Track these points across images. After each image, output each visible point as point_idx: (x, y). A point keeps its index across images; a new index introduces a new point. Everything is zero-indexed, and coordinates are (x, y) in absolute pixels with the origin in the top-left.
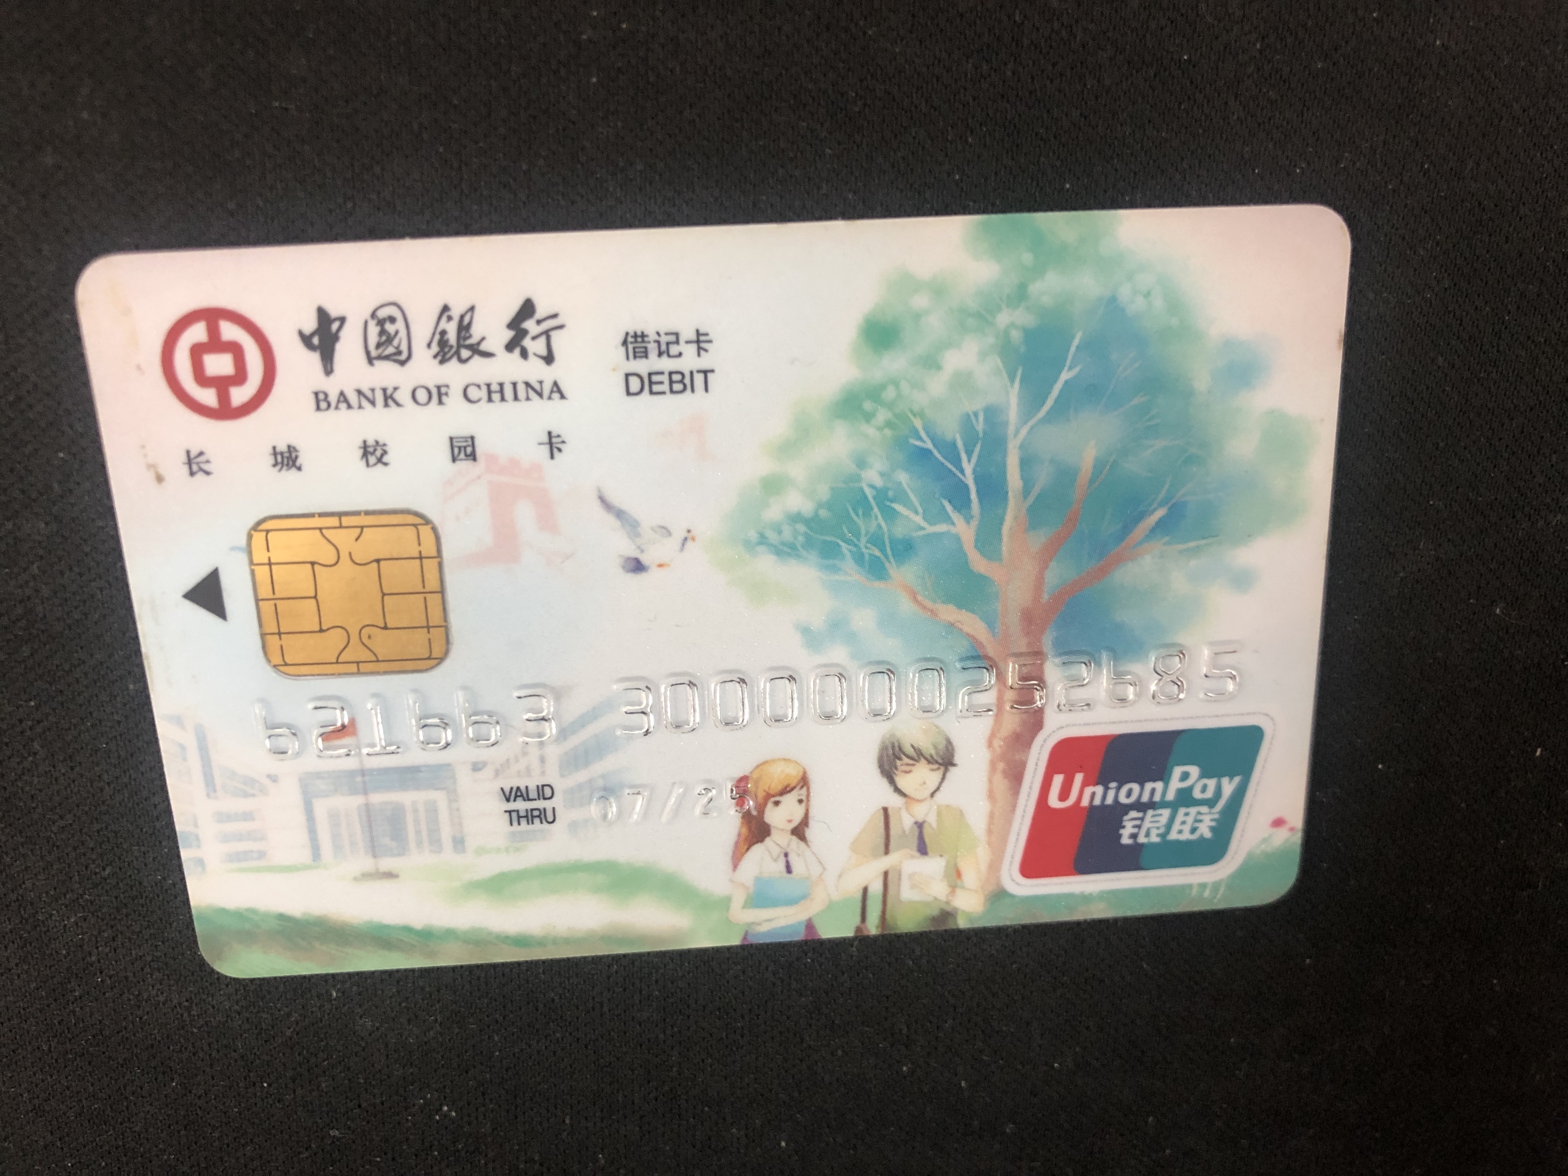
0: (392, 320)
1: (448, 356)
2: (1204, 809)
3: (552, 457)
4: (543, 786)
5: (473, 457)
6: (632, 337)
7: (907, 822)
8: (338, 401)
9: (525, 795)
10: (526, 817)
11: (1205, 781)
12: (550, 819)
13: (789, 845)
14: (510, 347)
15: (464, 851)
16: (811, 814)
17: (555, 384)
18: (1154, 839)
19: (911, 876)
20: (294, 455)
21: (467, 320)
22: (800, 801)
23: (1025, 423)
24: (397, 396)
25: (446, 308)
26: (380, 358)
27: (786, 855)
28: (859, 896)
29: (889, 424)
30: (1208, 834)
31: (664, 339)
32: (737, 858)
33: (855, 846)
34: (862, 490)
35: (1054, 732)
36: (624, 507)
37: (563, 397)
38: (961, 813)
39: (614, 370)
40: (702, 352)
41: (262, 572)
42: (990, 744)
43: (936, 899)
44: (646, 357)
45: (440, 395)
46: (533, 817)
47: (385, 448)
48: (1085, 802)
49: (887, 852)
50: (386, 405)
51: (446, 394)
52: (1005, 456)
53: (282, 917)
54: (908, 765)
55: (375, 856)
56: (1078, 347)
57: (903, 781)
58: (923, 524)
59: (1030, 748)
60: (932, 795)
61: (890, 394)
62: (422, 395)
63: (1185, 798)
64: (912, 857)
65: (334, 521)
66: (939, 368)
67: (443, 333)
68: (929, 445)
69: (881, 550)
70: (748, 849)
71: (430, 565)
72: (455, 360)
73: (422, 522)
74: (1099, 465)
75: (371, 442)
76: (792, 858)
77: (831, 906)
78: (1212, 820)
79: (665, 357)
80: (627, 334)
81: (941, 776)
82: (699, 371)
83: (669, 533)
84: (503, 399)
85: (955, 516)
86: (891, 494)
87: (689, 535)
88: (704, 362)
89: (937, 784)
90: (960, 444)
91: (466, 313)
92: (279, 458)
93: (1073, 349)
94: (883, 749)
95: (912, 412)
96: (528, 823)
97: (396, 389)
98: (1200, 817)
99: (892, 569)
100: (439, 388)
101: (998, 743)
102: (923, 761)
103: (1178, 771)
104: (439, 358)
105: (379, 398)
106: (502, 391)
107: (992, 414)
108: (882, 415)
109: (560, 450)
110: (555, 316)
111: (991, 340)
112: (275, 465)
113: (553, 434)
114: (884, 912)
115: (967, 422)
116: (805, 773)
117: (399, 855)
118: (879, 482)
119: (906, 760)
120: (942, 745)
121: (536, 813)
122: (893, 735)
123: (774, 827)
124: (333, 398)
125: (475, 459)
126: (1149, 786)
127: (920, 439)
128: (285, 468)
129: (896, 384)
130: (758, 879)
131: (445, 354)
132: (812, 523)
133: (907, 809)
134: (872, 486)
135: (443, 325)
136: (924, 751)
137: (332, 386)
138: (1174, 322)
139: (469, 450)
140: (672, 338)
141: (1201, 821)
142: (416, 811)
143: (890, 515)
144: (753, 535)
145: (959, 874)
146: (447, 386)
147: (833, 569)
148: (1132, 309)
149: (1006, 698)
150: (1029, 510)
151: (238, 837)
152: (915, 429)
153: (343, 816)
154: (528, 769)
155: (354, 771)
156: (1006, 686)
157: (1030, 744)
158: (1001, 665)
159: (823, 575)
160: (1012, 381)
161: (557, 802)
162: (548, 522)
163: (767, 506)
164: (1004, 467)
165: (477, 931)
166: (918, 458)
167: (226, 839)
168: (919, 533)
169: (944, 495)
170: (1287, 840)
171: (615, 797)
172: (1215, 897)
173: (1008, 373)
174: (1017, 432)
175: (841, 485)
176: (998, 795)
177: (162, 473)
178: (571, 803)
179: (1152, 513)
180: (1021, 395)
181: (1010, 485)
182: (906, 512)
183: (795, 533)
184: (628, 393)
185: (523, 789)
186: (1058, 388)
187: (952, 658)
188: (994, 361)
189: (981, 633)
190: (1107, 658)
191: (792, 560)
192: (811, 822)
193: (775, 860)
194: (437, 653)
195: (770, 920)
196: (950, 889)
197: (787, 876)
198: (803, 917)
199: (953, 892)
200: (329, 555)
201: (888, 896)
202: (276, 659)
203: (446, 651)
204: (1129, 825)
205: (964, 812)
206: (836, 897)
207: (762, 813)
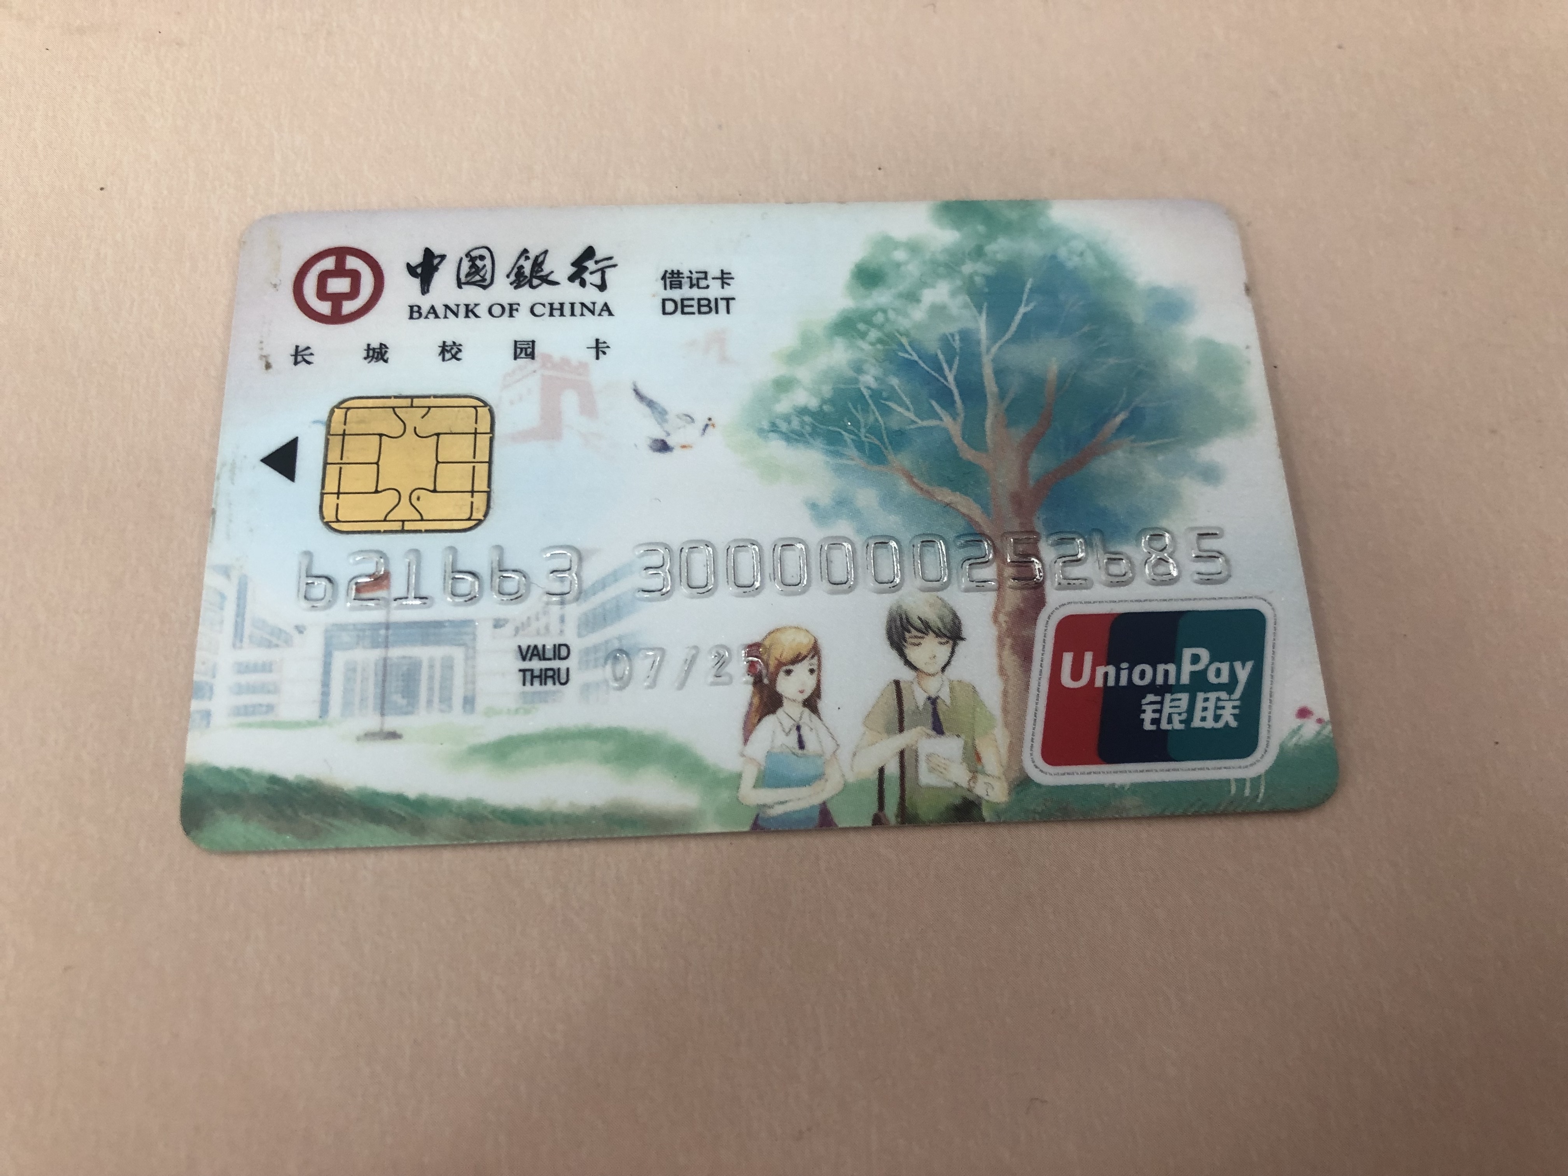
0: (482, 258)
1: (522, 283)
2: (1223, 695)
3: (598, 358)
4: (560, 645)
5: (532, 356)
6: (670, 274)
7: (921, 698)
8: (429, 313)
9: (541, 653)
10: (540, 677)
11: (1217, 665)
12: (563, 680)
13: (801, 718)
14: (571, 279)
15: (473, 711)
16: (823, 687)
17: (606, 305)
18: (1178, 726)
19: (928, 757)
20: (383, 351)
21: (541, 259)
22: (812, 671)
23: (995, 342)
24: (476, 310)
25: (525, 251)
26: (468, 283)
27: (798, 728)
28: (875, 776)
29: (880, 341)
30: (1233, 724)
31: (695, 276)
32: (748, 729)
33: (868, 722)
34: (859, 389)
35: (1057, 609)
36: (655, 399)
37: (610, 314)
38: (974, 688)
39: (654, 296)
40: (725, 286)
41: (336, 442)
42: (996, 621)
43: (956, 785)
44: (680, 287)
45: (511, 310)
46: (546, 677)
47: (460, 347)
48: (1099, 683)
49: (901, 730)
50: (467, 316)
51: (517, 310)
52: (980, 368)
53: (274, 780)
54: (916, 637)
55: (383, 714)
56: (1031, 289)
57: (913, 654)
58: (915, 419)
59: (1035, 624)
60: (943, 669)
61: (879, 318)
62: (497, 310)
63: (1199, 682)
64: (929, 736)
65: (407, 402)
66: (918, 301)
67: (522, 267)
68: (914, 357)
69: (879, 440)
70: (760, 720)
71: (483, 441)
72: (527, 286)
73: (482, 404)
74: (1062, 376)
75: (449, 343)
76: (805, 731)
78: (1234, 707)
79: (695, 289)
80: (666, 271)
81: (950, 649)
82: (722, 299)
83: (693, 420)
84: (562, 314)
85: (942, 413)
86: (885, 394)
87: (709, 423)
88: (727, 292)
89: (947, 658)
90: (941, 357)
91: (541, 254)
92: (371, 353)
93: (1027, 290)
94: (891, 620)
95: (898, 332)
96: (541, 684)
97: (476, 305)
98: (1221, 704)
99: (891, 457)
100: (511, 305)
101: (1002, 618)
102: (931, 634)
103: (1187, 653)
104: (515, 285)
105: (462, 311)
106: (561, 309)
107: (966, 336)
108: (874, 334)
109: (604, 353)
110: (611, 258)
111: (959, 283)
112: (365, 358)
113: (600, 341)
114: (902, 798)
115: (946, 341)
116: (816, 642)
117: (408, 713)
118: (874, 384)
119: (914, 632)
120: (948, 619)
121: (550, 673)
122: (900, 607)
123: (786, 698)
124: (424, 312)
125: (533, 358)
126: (1161, 668)
127: (907, 352)
128: (374, 360)
129: (884, 311)
130: (769, 754)
131: (520, 282)
132: (819, 416)
133: (919, 684)
134: (869, 388)
135: (522, 262)
136: (932, 624)
137: (425, 303)
138: (1106, 274)
139: (529, 351)
140: (702, 275)
141: (1223, 708)
142: (431, 667)
143: (886, 411)
144: (766, 425)
145: (979, 759)
146: (518, 304)
147: (837, 454)
148: (1070, 265)
149: (1006, 574)
150: (1007, 410)
151: (252, 689)
152: (901, 345)
153: (359, 669)
154: (547, 628)
155: (380, 624)
156: (1004, 561)
157: (1034, 620)
158: (998, 543)
159: (828, 459)
160: (980, 312)
161: (572, 663)
162: (589, 408)
163: (777, 400)
164: (981, 376)
165: (473, 803)
166: (908, 367)
167: (240, 689)
168: (912, 427)
169: (931, 396)
170: (1319, 733)
171: (630, 660)
172: (1257, 796)
173: (976, 306)
174: (988, 350)
175: (842, 386)
176: (1010, 672)
177: (271, 361)
178: (585, 664)
179: (1116, 415)
180: (988, 322)
181: (988, 390)
182: (900, 409)
183: (803, 423)
184: (664, 313)
185: (540, 647)
186: (1018, 318)
187: (951, 535)
188: (963, 298)
189: (976, 513)
190: (1096, 539)
191: (800, 445)
192: (823, 694)
193: (787, 734)
194: (477, 515)
195: (782, 803)
196: (971, 775)
197: (800, 752)
198: (817, 800)
199: (974, 778)
200: (396, 428)
201: (906, 780)
202: (329, 515)
203: (486, 515)
204: (1149, 709)
205: (977, 689)
206: (851, 778)
207: (773, 681)
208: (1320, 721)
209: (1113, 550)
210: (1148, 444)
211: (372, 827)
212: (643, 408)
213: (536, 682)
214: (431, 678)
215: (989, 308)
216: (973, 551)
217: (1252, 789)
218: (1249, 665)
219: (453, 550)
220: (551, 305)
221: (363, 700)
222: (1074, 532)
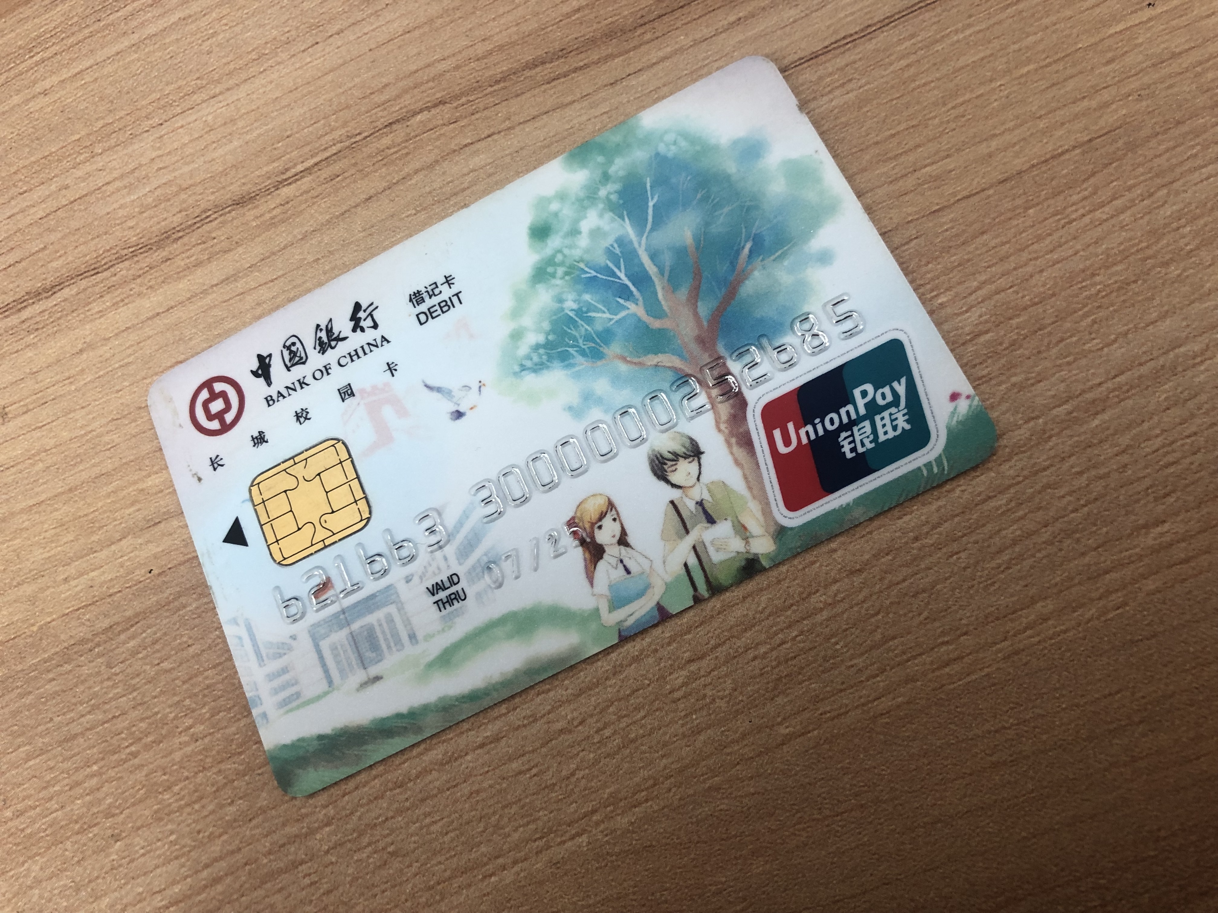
0: (294, 344)
1: (325, 349)
2: (893, 410)
3: (393, 375)
4: (451, 576)
5: (352, 394)
6: (413, 295)
7: (691, 505)
8: (278, 397)
9: (442, 586)
10: (448, 602)
11: (880, 391)
12: (463, 597)
13: (620, 554)
14: (354, 330)
15: (417, 642)
16: (626, 527)
17: (383, 337)
18: (870, 446)
19: (712, 543)
20: (262, 436)
21: (329, 327)
22: (614, 520)
23: (642, 237)
24: (306, 381)
26: (293, 365)
27: (621, 561)
28: (683, 571)
29: (567, 273)
30: (908, 427)
31: (429, 289)
32: (590, 577)
33: (664, 537)
34: (566, 314)
35: (756, 403)
37: (388, 342)
38: (723, 483)
39: (410, 316)
40: (452, 286)
41: (260, 508)
42: (720, 430)
43: (738, 553)
44: (424, 302)
45: (327, 370)
46: (452, 600)
47: (307, 411)
48: (805, 441)
49: (687, 532)
50: (302, 388)
51: (330, 368)
52: (640, 260)
53: (321, 737)
54: (672, 465)
55: (365, 668)
56: (651, 186)
57: (674, 478)
58: (611, 317)
59: (746, 420)
60: (698, 479)
61: (559, 258)
62: (318, 375)
64: (707, 528)
65: (291, 462)
66: (580, 233)
67: (320, 338)
68: (594, 273)
69: (593, 342)
70: (595, 568)
71: (347, 464)
72: (329, 349)
73: (336, 441)
74: (696, 238)
75: (299, 411)
76: (627, 562)
77: (668, 586)
78: (904, 415)
79: (433, 297)
80: (410, 295)
81: (697, 464)
82: (453, 296)
83: (470, 388)
84: (359, 357)
85: (627, 304)
86: (584, 309)
87: (481, 384)
88: (455, 289)
89: (698, 470)
90: (611, 265)
91: (329, 323)
92: (256, 441)
93: (648, 188)
94: (651, 462)
95: (575, 261)
96: (451, 606)
97: (304, 377)
99: (605, 350)
100: (325, 367)
101: (723, 426)
102: (681, 459)
103: (857, 392)
104: (321, 352)
105: (297, 385)
106: (357, 354)
107: (621, 241)
108: (560, 271)
109: (396, 370)
110: (372, 304)
111: (601, 206)
112: (254, 446)
113: (390, 363)
114: (706, 576)
115: (609, 252)
116: (609, 499)
117: (379, 661)
118: (575, 306)
119: (670, 463)
120: (688, 444)
121: (453, 597)
122: (654, 450)
123: (605, 545)
124: (275, 397)
125: (354, 395)
126: (843, 411)
127: (587, 272)
128: (260, 444)
129: (560, 251)
130: (610, 586)
131: (323, 348)
132: (548, 346)
133: (686, 496)
134: (572, 310)
135: (319, 334)
136: (679, 452)
137: (272, 391)
138: (698, 148)
139: (349, 392)
140: (434, 286)
141: (896, 419)
142: (380, 625)
143: (589, 321)
144: (517, 368)
145: (745, 528)
146: (330, 364)
147: (569, 366)
148: (670, 155)
149: (714, 395)
150: (669, 280)
151: (283, 688)
152: (582, 269)
153: (339, 647)
154: (439, 569)
155: (338, 612)
156: (709, 387)
157: (745, 418)
158: (699, 376)
159: (565, 372)
160: (623, 220)
161: (463, 584)
162: (402, 412)
163: (518, 348)
164: (642, 264)
165: (441, 699)
166: (591, 283)
167: (276, 691)
168: (611, 323)
169: (616, 296)
170: (970, 406)
171: (497, 565)
172: (944, 469)
173: (619, 217)
174: (640, 244)
175: (554, 317)
176: (743, 462)
177: (200, 475)
178: (472, 581)
179: (743, 248)
180: (632, 226)
181: (651, 272)
182: (599, 315)
183: (540, 356)
184: (421, 324)
185: (440, 583)
186: (650, 211)
187: (666, 386)
188: (609, 215)
189: (677, 362)
190: (764, 341)
191: (545, 372)
192: (628, 532)
193: (616, 568)
194: (366, 515)
195: (631, 615)
196: (744, 542)
197: (628, 576)
198: (652, 603)
199: (747, 543)
200: (292, 483)
201: (704, 564)
202: (278, 558)
203: (370, 513)
204: (845, 443)
205: (726, 482)
206: (668, 579)
207: (593, 537)
208: (968, 397)
209: (777, 344)
210: (772, 258)
211: (390, 740)
212: (435, 395)
213: (447, 605)
214: (383, 632)
215: (628, 215)
216: (685, 390)
217: (937, 466)
218: (903, 380)
219: (360, 544)
220: (349, 354)
221: (350, 664)
222: (746, 345)
